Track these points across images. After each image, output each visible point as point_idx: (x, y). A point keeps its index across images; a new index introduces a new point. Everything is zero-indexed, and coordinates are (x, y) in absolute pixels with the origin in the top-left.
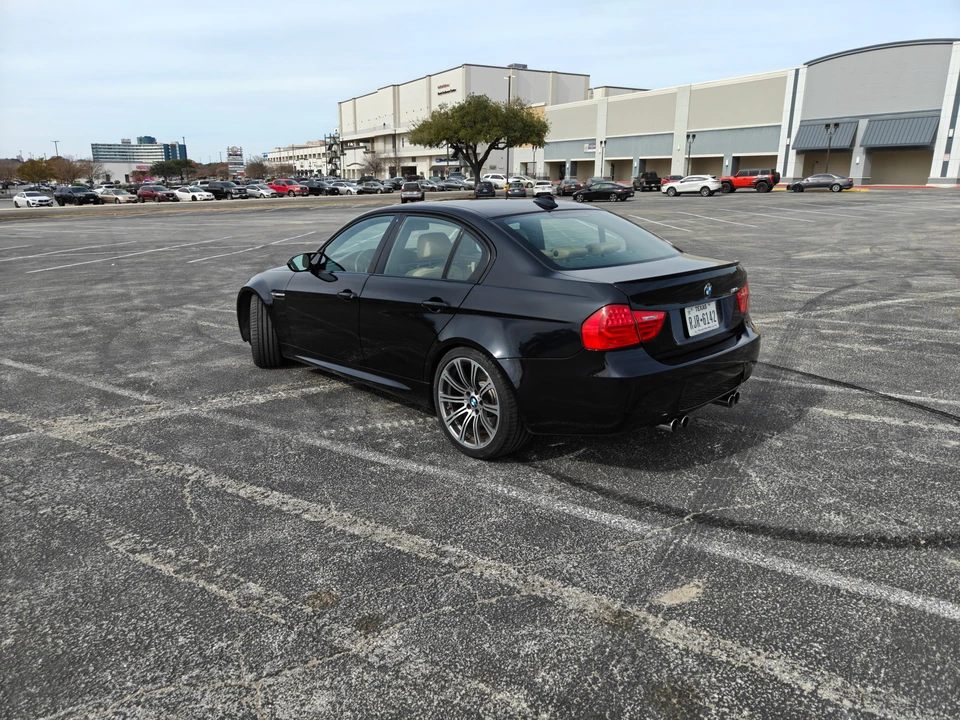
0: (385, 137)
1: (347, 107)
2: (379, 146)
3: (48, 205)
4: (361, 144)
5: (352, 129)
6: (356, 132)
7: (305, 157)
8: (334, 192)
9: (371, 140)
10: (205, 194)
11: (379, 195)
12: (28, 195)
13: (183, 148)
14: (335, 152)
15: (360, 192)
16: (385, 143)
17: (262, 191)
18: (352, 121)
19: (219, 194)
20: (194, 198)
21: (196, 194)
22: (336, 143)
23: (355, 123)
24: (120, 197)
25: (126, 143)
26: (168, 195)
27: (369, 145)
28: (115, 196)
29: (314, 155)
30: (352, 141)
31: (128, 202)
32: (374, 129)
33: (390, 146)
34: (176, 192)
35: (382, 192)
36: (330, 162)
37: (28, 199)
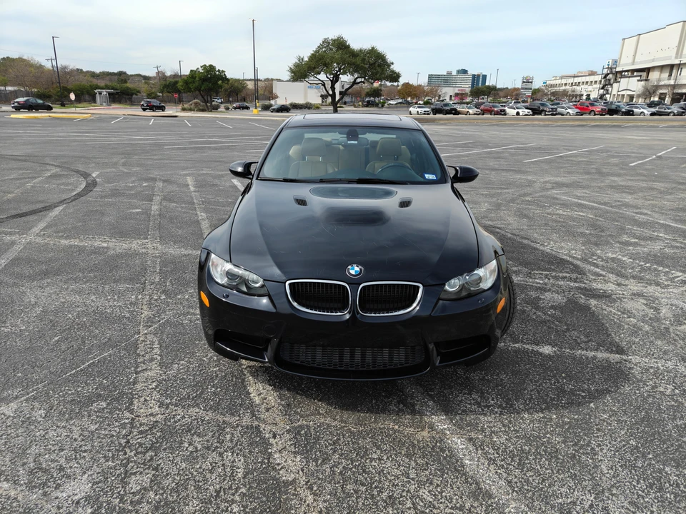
0: (662, 68)
1: (630, 44)
2: (654, 76)
3: (428, 114)
4: (635, 74)
5: (630, 60)
6: (633, 63)
7: (579, 84)
8: (629, 113)
9: (648, 70)
10: (527, 111)
11: (671, 117)
12: (419, 107)
13: (485, 77)
14: (609, 80)
15: (652, 114)
16: (661, 72)
17: (569, 110)
18: (632, 53)
19: (536, 111)
20: (518, 114)
21: (520, 111)
22: (611, 73)
23: (635, 56)
24: (471, 111)
25: (449, 74)
26: (501, 111)
27: (644, 74)
28: (467, 110)
29: (587, 82)
30: (628, 71)
31: (475, 114)
32: (653, 60)
33: (665, 75)
34: (506, 108)
35: (674, 115)
36: (603, 88)
37: (419, 110)
